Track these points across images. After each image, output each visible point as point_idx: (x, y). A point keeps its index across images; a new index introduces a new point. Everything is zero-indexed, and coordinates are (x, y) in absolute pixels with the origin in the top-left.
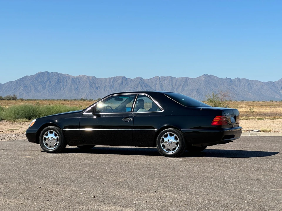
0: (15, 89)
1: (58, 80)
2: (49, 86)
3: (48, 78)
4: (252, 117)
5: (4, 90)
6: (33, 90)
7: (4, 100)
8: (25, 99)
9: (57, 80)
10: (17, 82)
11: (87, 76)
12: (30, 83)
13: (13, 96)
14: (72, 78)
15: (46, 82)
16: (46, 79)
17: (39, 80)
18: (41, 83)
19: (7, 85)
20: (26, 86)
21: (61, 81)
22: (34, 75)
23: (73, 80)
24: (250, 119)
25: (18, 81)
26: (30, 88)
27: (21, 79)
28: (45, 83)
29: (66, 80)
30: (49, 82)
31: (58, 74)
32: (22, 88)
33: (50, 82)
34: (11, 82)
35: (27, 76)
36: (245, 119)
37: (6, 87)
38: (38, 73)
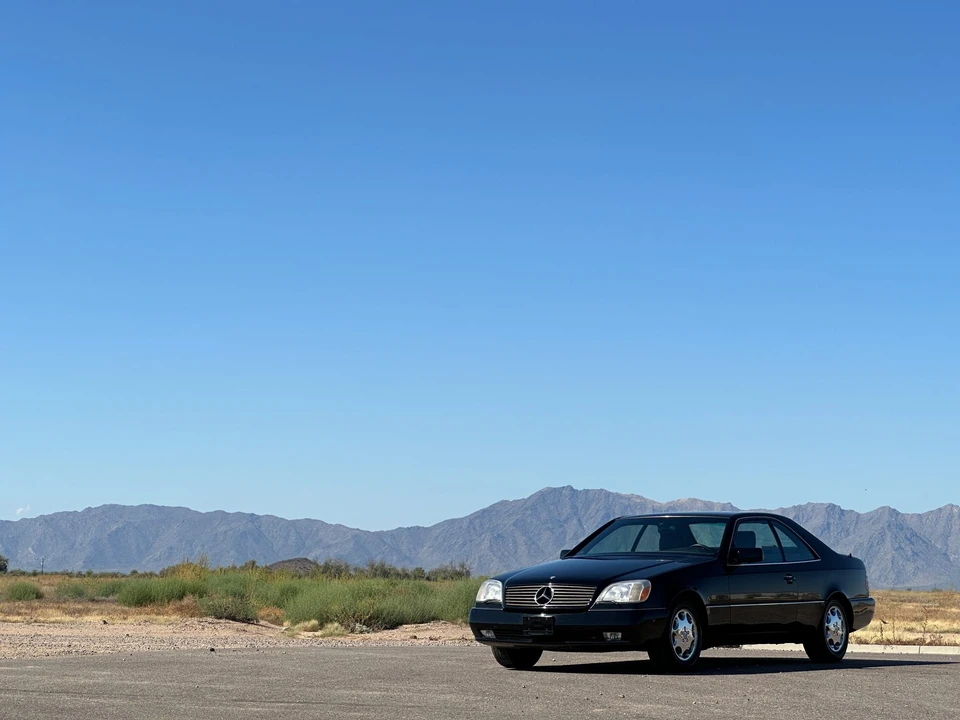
0: (464, 544)
1: (608, 516)
2: (575, 534)
3: (574, 507)
5: (429, 548)
6: (522, 549)
7: (428, 579)
9: (602, 514)
10: (471, 522)
11: (704, 502)
12: (514, 525)
13: (458, 569)
14: (653, 510)
15: (565, 521)
16: (567, 511)
17: (544, 515)
18: (550, 526)
19: (438, 531)
20: (499, 535)
22: (529, 498)
25: (476, 518)
26: (515, 542)
27: (484, 511)
28: (561, 526)
30: (575, 521)
31: (608, 494)
32: (486, 543)
33: (579, 521)
34: (452, 522)
35: (503, 503)
37: (436, 538)
38: (540, 491)
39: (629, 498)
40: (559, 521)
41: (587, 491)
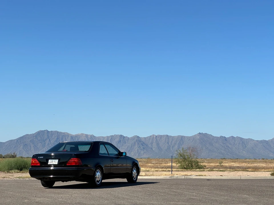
0: (15, 147)
1: (58, 138)
2: (48, 144)
3: (48, 136)
4: (215, 169)
5: (4, 148)
6: (33, 148)
7: (4, 158)
8: (25, 157)
9: (56, 138)
10: (17, 141)
11: (86, 135)
12: (30, 141)
13: (13, 154)
14: (71, 137)
15: (46, 140)
16: (46, 137)
17: (39, 138)
18: (41, 141)
19: (7, 143)
20: (26, 144)
21: (61, 139)
22: (35, 133)
23: (72, 138)
24: (213, 171)
25: (19, 139)
26: (30, 146)
27: (21, 137)
28: (44, 141)
29: (65, 138)
30: (48, 140)
31: (58, 132)
32: (22, 147)
33: (49, 140)
34: (11, 141)
35: (27, 135)
36: (209, 171)
37: (7, 145)
38: (38, 132)
39: (64, 133)
40: (43, 140)
41: (52, 131)
